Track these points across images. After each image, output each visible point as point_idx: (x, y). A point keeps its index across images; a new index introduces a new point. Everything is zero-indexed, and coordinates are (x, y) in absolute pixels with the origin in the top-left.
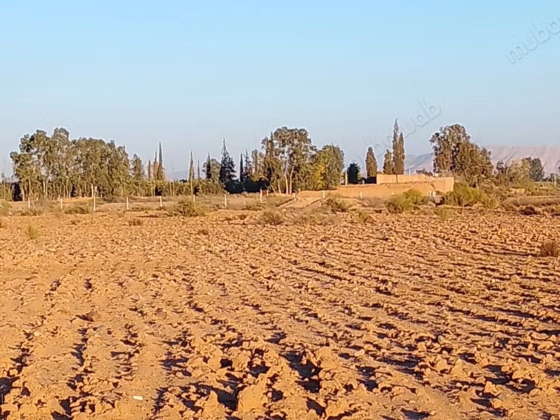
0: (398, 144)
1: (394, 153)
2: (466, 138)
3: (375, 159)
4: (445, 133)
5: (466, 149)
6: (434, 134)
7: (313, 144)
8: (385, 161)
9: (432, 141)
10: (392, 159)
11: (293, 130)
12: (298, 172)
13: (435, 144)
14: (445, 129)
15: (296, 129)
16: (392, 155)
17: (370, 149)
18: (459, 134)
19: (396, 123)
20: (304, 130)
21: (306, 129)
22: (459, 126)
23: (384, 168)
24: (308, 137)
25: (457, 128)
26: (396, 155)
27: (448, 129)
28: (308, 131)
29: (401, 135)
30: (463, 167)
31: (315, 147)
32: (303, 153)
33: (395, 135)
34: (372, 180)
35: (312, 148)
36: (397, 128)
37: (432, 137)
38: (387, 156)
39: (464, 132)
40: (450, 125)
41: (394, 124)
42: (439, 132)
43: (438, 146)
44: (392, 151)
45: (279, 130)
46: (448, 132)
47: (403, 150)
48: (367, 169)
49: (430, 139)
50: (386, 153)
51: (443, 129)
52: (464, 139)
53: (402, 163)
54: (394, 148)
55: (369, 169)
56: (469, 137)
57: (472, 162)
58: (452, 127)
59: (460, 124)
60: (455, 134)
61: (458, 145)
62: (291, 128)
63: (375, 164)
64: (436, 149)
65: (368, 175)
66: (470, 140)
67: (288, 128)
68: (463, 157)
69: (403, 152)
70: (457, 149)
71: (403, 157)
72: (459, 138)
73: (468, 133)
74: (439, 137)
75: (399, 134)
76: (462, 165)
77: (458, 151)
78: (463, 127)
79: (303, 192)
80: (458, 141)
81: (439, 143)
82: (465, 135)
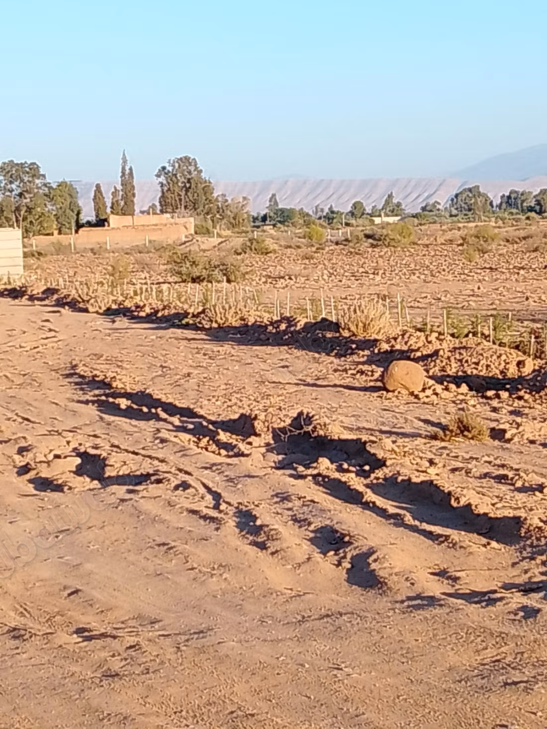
0: (127, 178)
1: (122, 190)
2: (198, 172)
3: (104, 198)
4: (173, 166)
5: (199, 185)
6: (159, 167)
7: (48, 180)
8: (113, 199)
9: (158, 176)
10: (120, 198)
11: (22, 164)
12: (30, 213)
13: (162, 179)
14: (174, 162)
15: (26, 163)
16: (121, 193)
17: (98, 186)
18: (190, 168)
19: (124, 154)
20: (35, 164)
21: (38, 163)
22: (190, 158)
23: (112, 208)
24: (42, 173)
25: (186, 160)
26: (125, 193)
27: (177, 162)
28: (40, 165)
29: (131, 169)
30: (196, 206)
31: (49, 183)
32: (36, 190)
33: (123, 169)
34: (101, 222)
35: (45, 185)
36: (125, 161)
37: (157, 171)
38: (114, 194)
39: (196, 165)
40: (179, 157)
41: (121, 157)
42: (167, 165)
43: (165, 182)
44: (119, 187)
45: (4, 163)
46: (177, 165)
47: (133, 187)
48: (95, 210)
49: (156, 173)
50: (113, 190)
51: (172, 162)
52: (196, 173)
53: (132, 201)
54: (122, 185)
55: (97, 210)
56: (201, 171)
57: (206, 200)
58: (181, 159)
59: (190, 155)
60: (185, 168)
61: (189, 181)
62: (19, 162)
63: (104, 204)
64: (162, 185)
65: (97, 216)
66: (202, 174)
67: (16, 162)
68: (196, 195)
69: (134, 189)
70: (188, 185)
71: (134, 195)
72: (190, 173)
73: (200, 166)
74: (166, 171)
75: (127, 168)
76: (194, 204)
77: (190, 187)
78: (194, 159)
79: (35, 237)
80: (188, 177)
81: (167, 178)
82: (196, 168)
